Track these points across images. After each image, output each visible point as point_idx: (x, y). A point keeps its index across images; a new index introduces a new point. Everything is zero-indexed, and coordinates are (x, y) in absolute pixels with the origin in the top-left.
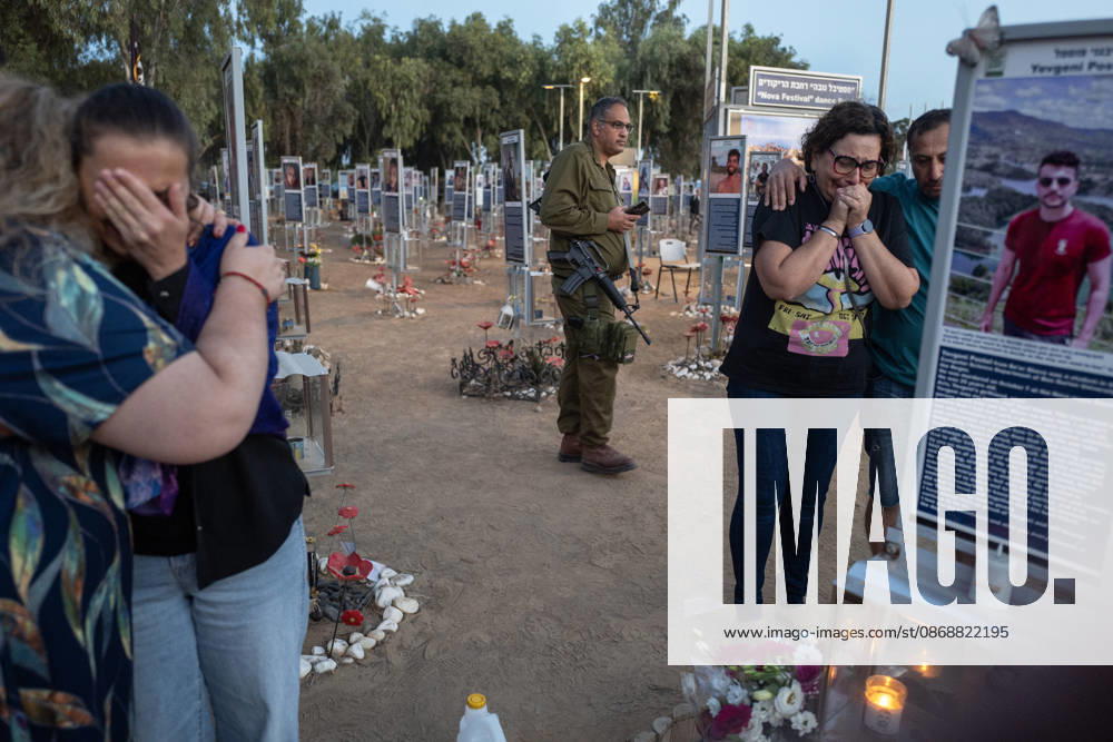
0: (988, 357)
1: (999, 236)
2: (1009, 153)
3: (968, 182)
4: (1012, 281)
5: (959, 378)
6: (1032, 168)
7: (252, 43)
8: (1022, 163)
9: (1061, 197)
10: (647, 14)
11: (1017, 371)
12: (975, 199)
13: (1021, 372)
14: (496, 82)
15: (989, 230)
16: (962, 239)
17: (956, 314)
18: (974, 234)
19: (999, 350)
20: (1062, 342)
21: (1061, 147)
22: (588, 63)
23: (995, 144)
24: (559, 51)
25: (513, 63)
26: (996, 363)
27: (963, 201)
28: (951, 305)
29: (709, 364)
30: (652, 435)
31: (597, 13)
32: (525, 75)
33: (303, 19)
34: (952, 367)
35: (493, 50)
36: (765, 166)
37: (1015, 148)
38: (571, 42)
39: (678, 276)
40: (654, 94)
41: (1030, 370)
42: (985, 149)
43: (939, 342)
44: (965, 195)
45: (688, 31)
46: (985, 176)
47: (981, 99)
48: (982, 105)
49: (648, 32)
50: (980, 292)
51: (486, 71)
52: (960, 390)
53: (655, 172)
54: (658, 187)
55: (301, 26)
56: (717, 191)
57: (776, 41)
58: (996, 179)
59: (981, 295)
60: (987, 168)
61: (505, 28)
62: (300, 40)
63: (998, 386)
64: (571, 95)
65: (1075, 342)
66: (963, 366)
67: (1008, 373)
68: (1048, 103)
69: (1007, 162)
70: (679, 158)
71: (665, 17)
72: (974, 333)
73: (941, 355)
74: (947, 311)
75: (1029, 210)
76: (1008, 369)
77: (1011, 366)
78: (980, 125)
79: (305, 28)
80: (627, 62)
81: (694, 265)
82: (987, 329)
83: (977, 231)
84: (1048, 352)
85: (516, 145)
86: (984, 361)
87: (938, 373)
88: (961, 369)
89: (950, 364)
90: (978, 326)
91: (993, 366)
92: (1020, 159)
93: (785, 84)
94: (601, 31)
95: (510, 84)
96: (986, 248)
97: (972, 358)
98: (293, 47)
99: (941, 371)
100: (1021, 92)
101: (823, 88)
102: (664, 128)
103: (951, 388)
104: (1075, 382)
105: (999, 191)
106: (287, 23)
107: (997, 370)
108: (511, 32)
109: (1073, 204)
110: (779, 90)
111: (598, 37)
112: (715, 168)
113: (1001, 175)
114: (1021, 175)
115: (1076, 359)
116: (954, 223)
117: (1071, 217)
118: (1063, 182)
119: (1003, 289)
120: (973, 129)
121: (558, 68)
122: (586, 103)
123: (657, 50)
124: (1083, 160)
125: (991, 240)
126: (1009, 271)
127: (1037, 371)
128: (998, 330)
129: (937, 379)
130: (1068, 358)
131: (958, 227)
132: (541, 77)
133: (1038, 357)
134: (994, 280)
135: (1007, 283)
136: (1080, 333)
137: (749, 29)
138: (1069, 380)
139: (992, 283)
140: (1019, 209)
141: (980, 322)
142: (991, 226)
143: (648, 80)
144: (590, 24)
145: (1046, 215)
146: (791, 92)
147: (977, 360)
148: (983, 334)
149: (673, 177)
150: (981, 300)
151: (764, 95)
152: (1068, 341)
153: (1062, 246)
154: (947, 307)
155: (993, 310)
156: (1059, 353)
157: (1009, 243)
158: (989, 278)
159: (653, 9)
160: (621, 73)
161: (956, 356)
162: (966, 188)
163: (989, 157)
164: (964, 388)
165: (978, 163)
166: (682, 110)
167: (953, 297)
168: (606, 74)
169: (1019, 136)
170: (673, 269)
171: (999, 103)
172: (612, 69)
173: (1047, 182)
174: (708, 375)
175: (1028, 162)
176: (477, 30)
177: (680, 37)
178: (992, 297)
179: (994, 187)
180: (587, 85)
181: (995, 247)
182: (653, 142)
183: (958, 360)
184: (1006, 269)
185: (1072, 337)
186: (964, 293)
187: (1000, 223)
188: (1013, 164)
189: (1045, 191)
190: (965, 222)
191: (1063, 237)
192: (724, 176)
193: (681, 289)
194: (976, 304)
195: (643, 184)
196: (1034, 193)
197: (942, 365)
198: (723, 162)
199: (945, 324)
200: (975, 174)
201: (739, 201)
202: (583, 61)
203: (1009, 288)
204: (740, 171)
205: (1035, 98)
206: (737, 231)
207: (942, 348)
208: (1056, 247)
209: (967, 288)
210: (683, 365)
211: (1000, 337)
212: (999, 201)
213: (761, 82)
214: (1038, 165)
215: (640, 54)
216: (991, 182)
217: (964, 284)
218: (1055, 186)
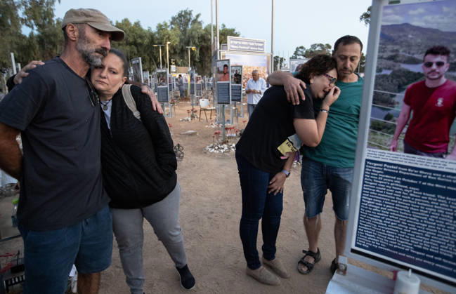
0: (395, 165)
1: (400, 97)
2: (404, 48)
3: (380, 66)
4: (409, 123)
5: (378, 176)
6: (419, 57)
7: (32, 27)
8: (413, 54)
9: (438, 73)
10: (189, 20)
11: (413, 172)
12: (384, 76)
13: (416, 173)
14: (135, 44)
15: (394, 94)
16: (377, 99)
17: (375, 142)
18: (384, 96)
19: (402, 161)
20: (442, 157)
21: (437, 44)
22: (169, 37)
23: (396, 44)
24: (158, 33)
25: (141, 37)
26: (400, 168)
27: (377, 77)
28: (372, 136)
29: (222, 147)
30: (203, 179)
31: (171, 20)
32: (146, 41)
33: (54, 19)
34: (373, 171)
35: (133, 32)
36: (237, 71)
37: (409, 46)
38: (162, 29)
39: (207, 112)
40: (193, 48)
41: (421, 172)
42: (390, 47)
43: (365, 157)
44: (378, 74)
45: (204, 26)
46: (390, 63)
47: (387, 17)
48: (387, 21)
49: (190, 26)
50: (389, 129)
51: (131, 40)
52: (378, 183)
53: (196, 75)
54: (197, 80)
55: (53, 21)
56: (220, 80)
57: (234, 30)
58: (397, 64)
59: (390, 131)
60: (391, 58)
61: (137, 24)
62: (54, 26)
63: (401, 181)
64: (163, 48)
65: (449, 156)
66: (379, 170)
67: (408, 174)
68: (429, 18)
69: (404, 53)
70: (204, 70)
71: (195, 21)
72: (386, 151)
73: (366, 164)
74: (369, 140)
75: (419, 81)
76: (407, 171)
77: (409, 170)
78: (387, 33)
79: (56, 22)
80: (183, 37)
81: (212, 108)
82: (394, 150)
83: (387, 94)
84: (433, 162)
85: (138, 64)
86: (392, 167)
87: (365, 174)
88: (378, 172)
89: (372, 169)
90: (388, 148)
91: (399, 170)
92: (412, 52)
93: (240, 43)
94: (173, 26)
95: (141, 44)
96: (392, 104)
97: (385, 165)
98: (50, 30)
99: (366, 172)
100: (411, 12)
101: (252, 44)
102: (197, 60)
103: (373, 182)
104: (449, 179)
105: (400, 70)
106: (48, 20)
107: (400, 172)
108: (139, 26)
109: (446, 77)
110: (238, 45)
111: (172, 28)
112: (219, 72)
113: (400, 62)
114: (414, 61)
115: (449, 166)
116: (372, 90)
117: (445, 85)
118: (440, 64)
119: (404, 127)
120: (382, 36)
121: (158, 39)
122: (169, 51)
123: (194, 33)
124: (452, 50)
125: (396, 99)
126: (407, 117)
127: (426, 173)
128: (401, 150)
129: (364, 177)
130: (445, 165)
131: (375, 92)
132: (152, 42)
133: (426, 165)
134: (398, 122)
135: (406, 124)
136: (452, 151)
137: (224, 26)
138: (447, 178)
139: (396, 123)
140: (413, 81)
141: (389, 145)
142: (395, 92)
143: (191, 43)
144: (169, 24)
145: (429, 84)
146: (242, 45)
147: (388, 166)
148: (391, 152)
149: (202, 77)
150: (390, 133)
151: (233, 46)
152: (444, 156)
153: (440, 102)
154: (369, 138)
155: (397, 139)
156: (439, 162)
157: (407, 101)
158: (394, 121)
159: (190, 19)
160: (181, 40)
161: (375, 164)
162: (379, 70)
163: (393, 51)
164: (380, 182)
165: (386, 55)
166: (203, 53)
167: (372, 132)
168: (176, 41)
169: (411, 39)
170: (205, 110)
171: (399, 19)
172: (178, 39)
173: (429, 65)
174: (222, 151)
175: (417, 53)
176: (126, 25)
177: (201, 28)
178: (397, 132)
179: (396, 68)
180: (169, 45)
181: (398, 103)
182: (194, 65)
183: (377, 166)
184: (405, 116)
185: (447, 153)
186: (379, 129)
187: (400, 89)
188: (407, 55)
189: (428, 70)
190: (379, 90)
191: (441, 97)
192: (223, 75)
193: (208, 117)
194: (387, 136)
195: (192, 79)
196: (422, 72)
197: (367, 169)
198: (222, 69)
199: (368, 147)
200: (384, 62)
201: (229, 84)
202: (167, 36)
203: (407, 126)
204: (228, 73)
205: (421, 15)
206: (229, 95)
207: (367, 160)
208: (437, 102)
209: (381, 127)
210: (212, 147)
211: (403, 154)
212: (399, 77)
213: (232, 42)
214: (424, 54)
215: (187, 34)
216: (394, 66)
217: (379, 125)
218: (434, 67)
